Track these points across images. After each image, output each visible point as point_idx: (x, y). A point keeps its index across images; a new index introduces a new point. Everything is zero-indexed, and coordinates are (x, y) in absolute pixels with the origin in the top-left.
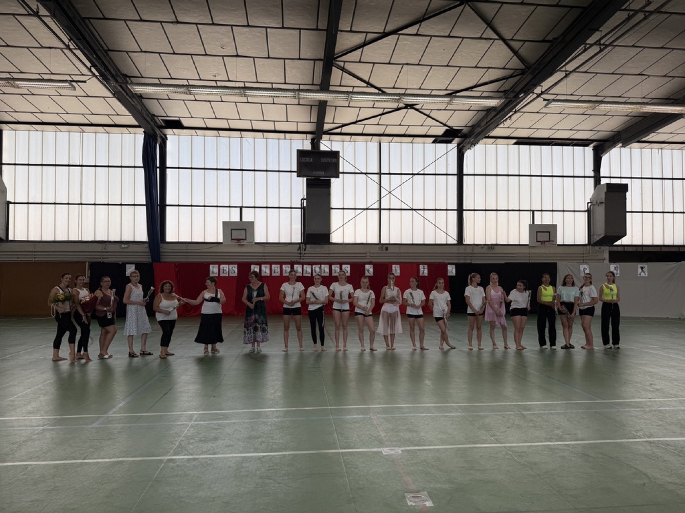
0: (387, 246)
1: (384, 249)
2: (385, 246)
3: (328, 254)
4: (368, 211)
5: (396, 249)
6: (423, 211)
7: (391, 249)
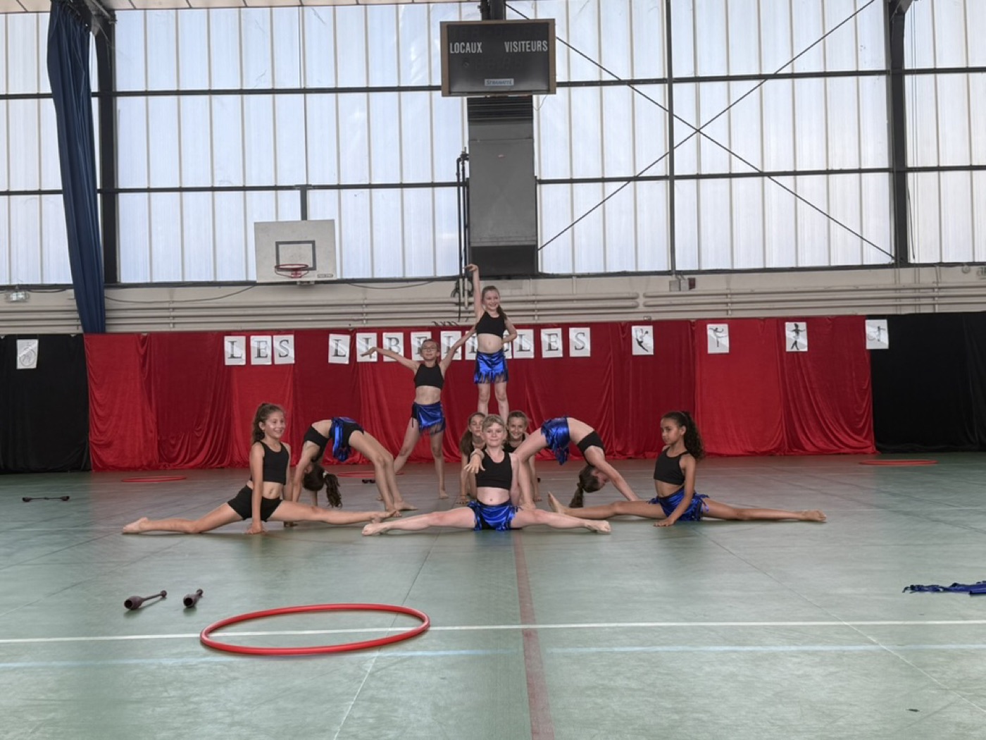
0: (691, 278)
1: (685, 284)
2: (686, 277)
3: (533, 301)
4: (638, 183)
5: (718, 284)
6: (791, 178)
7: (703, 283)
